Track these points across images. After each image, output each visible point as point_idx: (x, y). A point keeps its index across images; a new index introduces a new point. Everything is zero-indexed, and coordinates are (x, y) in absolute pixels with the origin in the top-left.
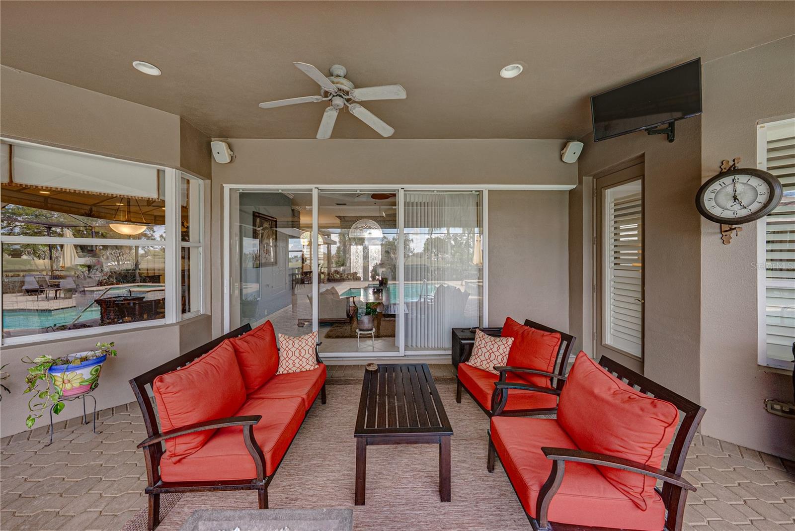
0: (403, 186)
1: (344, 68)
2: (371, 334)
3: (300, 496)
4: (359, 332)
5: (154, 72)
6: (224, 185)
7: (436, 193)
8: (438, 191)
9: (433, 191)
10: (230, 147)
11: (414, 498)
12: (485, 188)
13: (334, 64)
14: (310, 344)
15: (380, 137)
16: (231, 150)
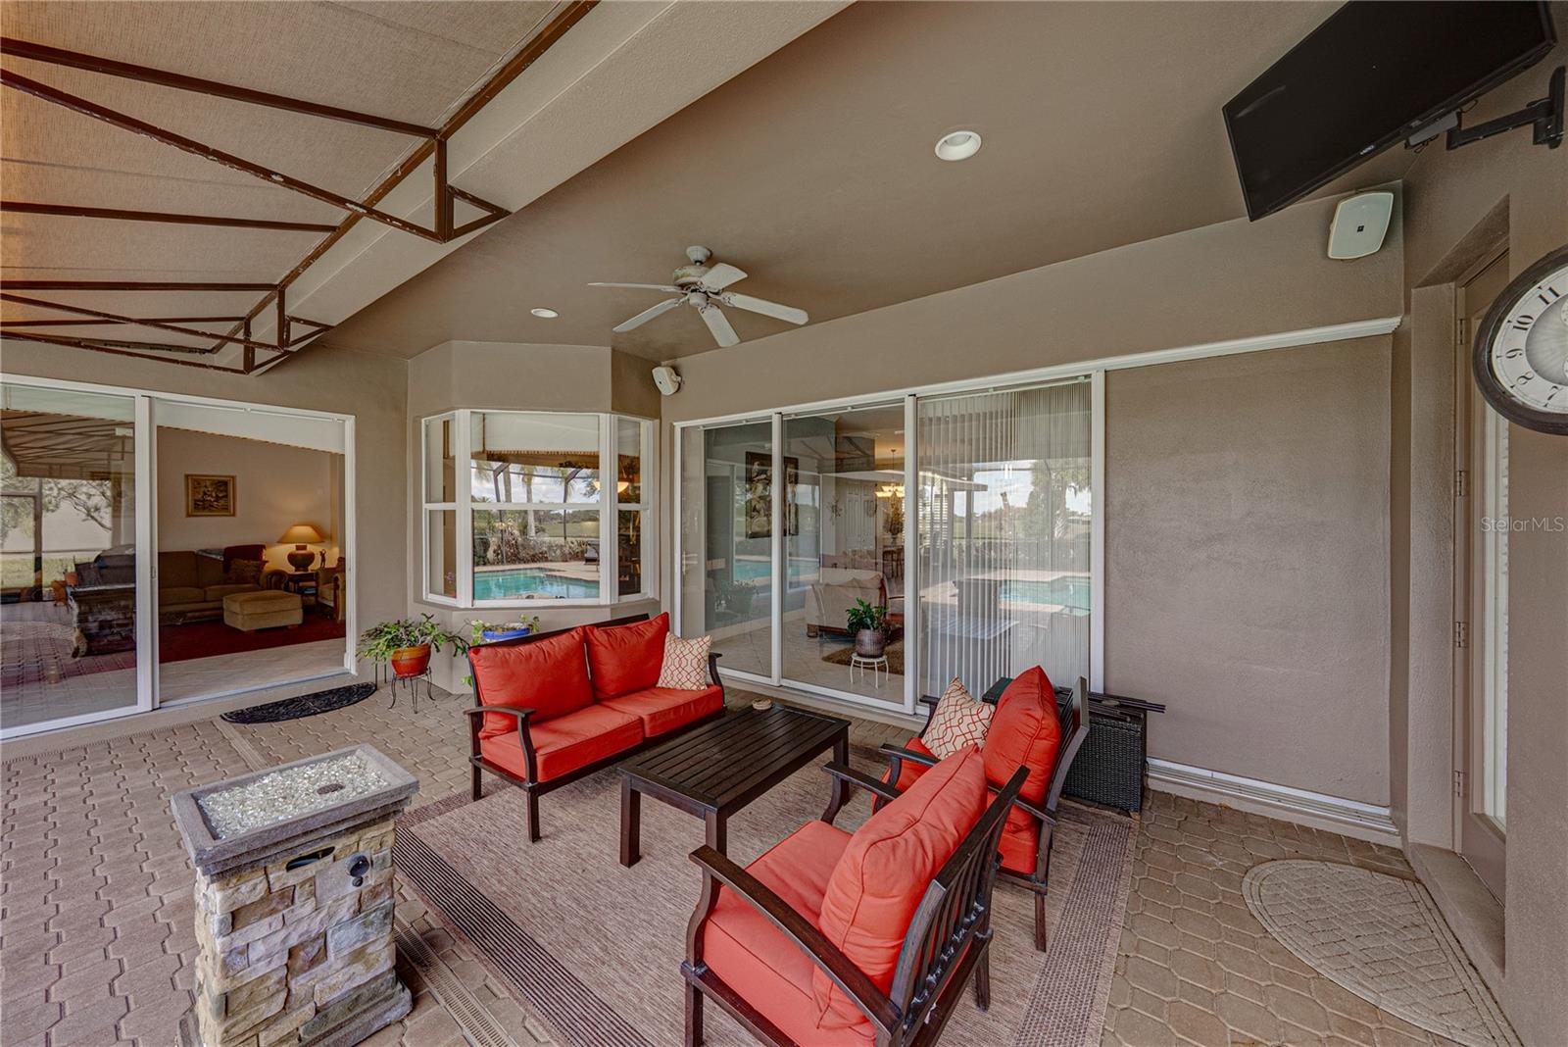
0: (912, 390)
1: (699, 248)
2: (873, 663)
3: (588, 830)
4: (855, 657)
5: (550, 314)
6: (675, 424)
7: (991, 392)
8: (995, 389)
9: (986, 390)
10: (676, 370)
11: (685, 892)
12: (1094, 369)
13: (686, 248)
14: (695, 653)
15: (794, 326)
16: (678, 374)
